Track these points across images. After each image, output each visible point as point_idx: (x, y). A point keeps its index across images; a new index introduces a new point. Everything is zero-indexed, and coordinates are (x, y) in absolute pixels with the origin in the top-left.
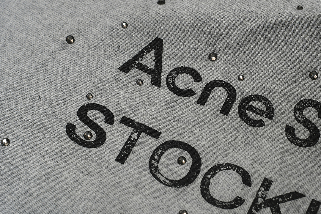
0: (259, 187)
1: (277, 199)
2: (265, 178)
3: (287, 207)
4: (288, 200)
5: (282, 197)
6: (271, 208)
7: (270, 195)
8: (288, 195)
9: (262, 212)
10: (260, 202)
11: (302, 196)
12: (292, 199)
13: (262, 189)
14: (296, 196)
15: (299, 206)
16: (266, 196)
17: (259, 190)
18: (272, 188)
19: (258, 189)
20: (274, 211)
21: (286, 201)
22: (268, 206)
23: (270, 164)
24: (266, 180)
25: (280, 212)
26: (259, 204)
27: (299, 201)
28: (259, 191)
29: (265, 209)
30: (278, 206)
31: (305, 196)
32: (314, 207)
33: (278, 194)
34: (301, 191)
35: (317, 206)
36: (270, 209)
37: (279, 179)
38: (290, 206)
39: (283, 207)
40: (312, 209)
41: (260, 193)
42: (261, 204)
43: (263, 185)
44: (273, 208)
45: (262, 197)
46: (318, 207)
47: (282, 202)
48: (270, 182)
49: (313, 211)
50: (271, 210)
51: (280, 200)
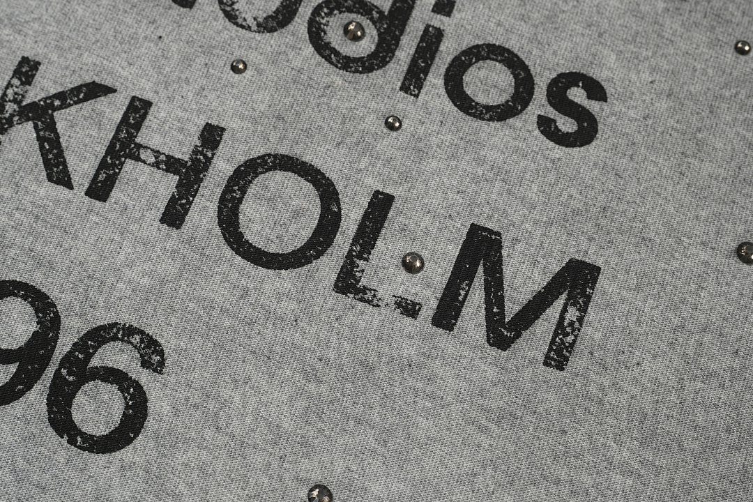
0: (8, 78)
1: (48, 101)
2: (23, 58)
3: (72, 118)
4: (76, 103)
5: (61, 96)
6: (34, 123)
7: (34, 94)
8: (77, 89)
9: (13, 134)
10: (10, 111)
11: (108, 90)
12: (86, 99)
13: (16, 82)
14: (94, 90)
15: (101, 114)
16: (23, 96)
17: (9, 85)
18: (38, 78)
19: (5, 83)
20: (41, 130)
21: (70, 105)
22: (28, 120)
23: (36, 26)
24: (25, 60)
25: (56, 129)
26: (7, 115)
27: (102, 104)
28: (7, 88)
29: (20, 126)
30: (52, 117)
31: (115, 91)
32: (135, 114)
33: (53, 91)
34: (107, 81)
35: (143, 111)
36: (32, 125)
37: (55, 57)
38: (80, 115)
39: (62, 119)
40: (131, 118)
41: (10, 92)
42: (12, 116)
43: (17, 73)
44: (40, 123)
45: (15, 101)
46: (146, 114)
47: (60, 108)
48: (35, 66)
49: (133, 122)
50: (36, 127)
51: (57, 103)
